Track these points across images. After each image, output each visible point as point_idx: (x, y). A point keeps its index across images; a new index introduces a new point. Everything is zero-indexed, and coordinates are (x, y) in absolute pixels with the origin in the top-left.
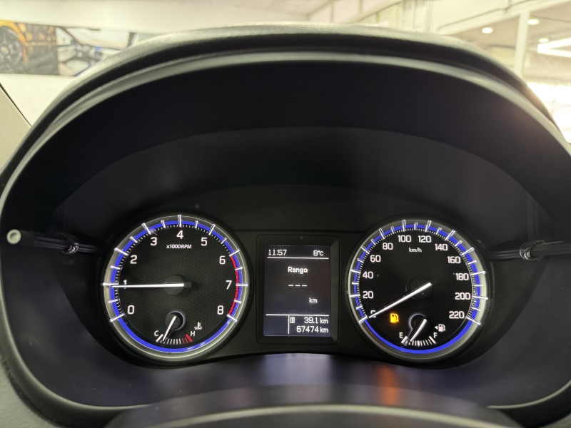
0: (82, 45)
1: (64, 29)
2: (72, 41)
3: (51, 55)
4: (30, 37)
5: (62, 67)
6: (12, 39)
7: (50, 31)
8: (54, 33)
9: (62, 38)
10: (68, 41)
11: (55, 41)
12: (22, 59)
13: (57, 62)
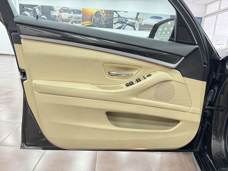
0: (121, 18)
1: (116, 12)
2: (118, 16)
3: (111, 22)
4: (105, 15)
5: (114, 25)
6: (100, 15)
7: (111, 12)
8: (113, 13)
9: (115, 15)
10: (117, 16)
11: (113, 16)
12: (102, 23)
13: (113, 23)
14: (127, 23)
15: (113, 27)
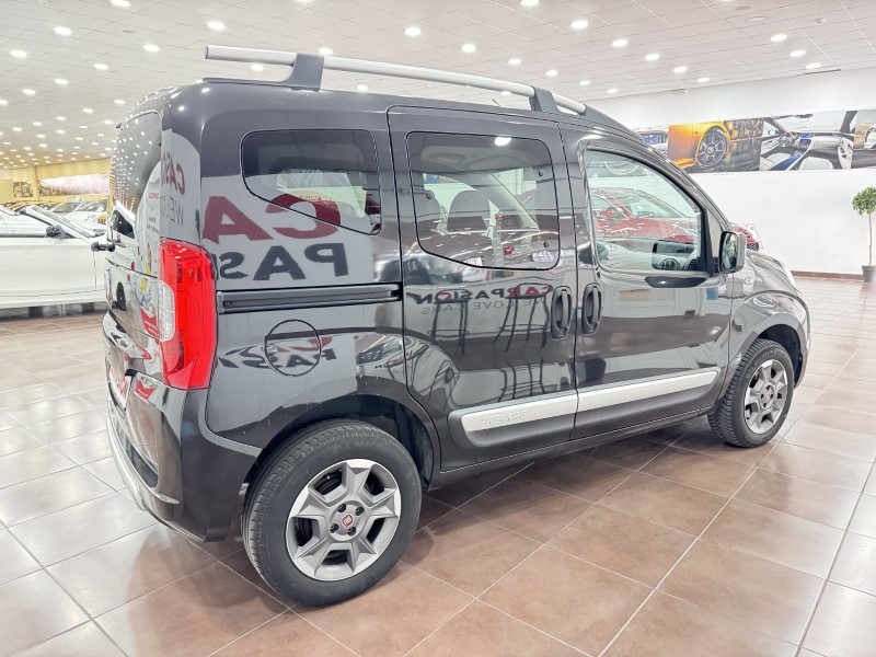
0: (788, 135)
1: (770, 120)
2: (776, 132)
3: (755, 151)
4: (735, 133)
5: (762, 159)
6: (719, 138)
7: (756, 124)
8: (761, 127)
9: (768, 130)
10: (773, 134)
11: (761, 135)
12: (724, 157)
13: (759, 155)
14: (810, 147)
15: (761, 166)
